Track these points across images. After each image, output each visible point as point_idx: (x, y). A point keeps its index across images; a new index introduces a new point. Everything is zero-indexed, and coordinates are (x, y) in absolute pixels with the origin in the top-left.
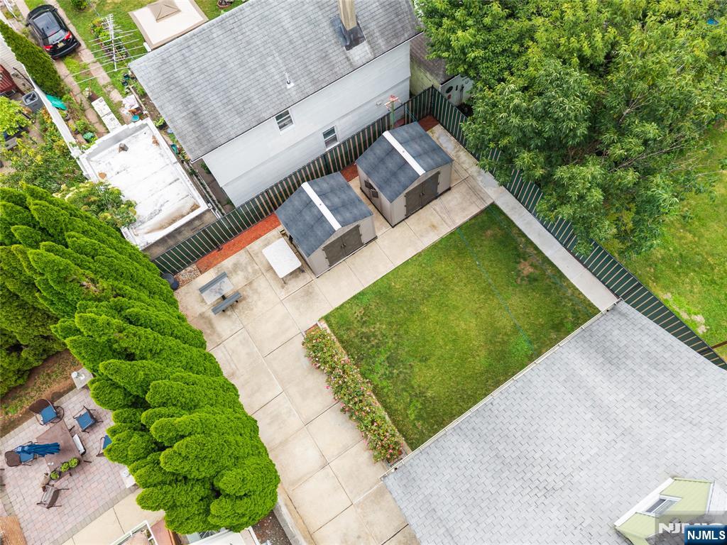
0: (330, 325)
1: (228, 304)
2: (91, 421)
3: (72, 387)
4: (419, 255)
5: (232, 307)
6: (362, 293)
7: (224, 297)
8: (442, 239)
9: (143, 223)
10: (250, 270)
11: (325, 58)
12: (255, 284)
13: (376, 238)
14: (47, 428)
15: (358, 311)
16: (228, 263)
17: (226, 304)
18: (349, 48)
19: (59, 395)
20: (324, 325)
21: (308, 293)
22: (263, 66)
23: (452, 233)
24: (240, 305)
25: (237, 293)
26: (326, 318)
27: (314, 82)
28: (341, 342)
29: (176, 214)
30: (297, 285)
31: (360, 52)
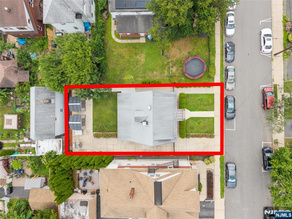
0: (95, 132)
1: (81, 145)
2: (85, 174)
3: (79, 174)
4: (93, 110)
5: (81, 144)
6: (93, 124)
7: (79, 145)
8: (93, 105)
9: (57, 151)
10: (77, 138)
11: (50, 108)
12: (80, 139)
13: (85, 115)
14: (82, 180)
15: (96, 126)
16: (73, 141)
17: (80, 145)
18: (51, 103)
19: (78, 177)
20: (94, 133)
21: (87, 132)
22: (46, 119)
23: (93, 102)
24: (82, 143)
25: (80, 143)
26: (93, 131)
27: (53, 112)
28: (98, 132)
29: (59, 144)
30: (85, 132)
31: (53, 101)
